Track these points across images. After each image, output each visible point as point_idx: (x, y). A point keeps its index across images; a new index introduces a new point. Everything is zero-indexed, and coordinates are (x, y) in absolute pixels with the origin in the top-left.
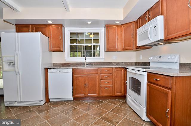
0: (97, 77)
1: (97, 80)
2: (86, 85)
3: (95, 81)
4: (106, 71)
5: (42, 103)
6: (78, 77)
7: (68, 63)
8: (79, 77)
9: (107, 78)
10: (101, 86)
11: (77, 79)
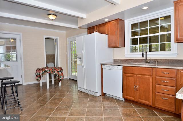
0: (151, 80)
1: (151, 84)
2: (136, 87)
3: (148, 84)
4: (166, 73)
5: (97, 95)
6: (127, 76)
7: (127, 60)
8: (129, 76)
9: (167, 84)
10: (157, 93)
11: (127, 79)
